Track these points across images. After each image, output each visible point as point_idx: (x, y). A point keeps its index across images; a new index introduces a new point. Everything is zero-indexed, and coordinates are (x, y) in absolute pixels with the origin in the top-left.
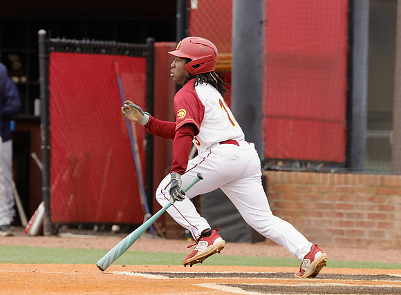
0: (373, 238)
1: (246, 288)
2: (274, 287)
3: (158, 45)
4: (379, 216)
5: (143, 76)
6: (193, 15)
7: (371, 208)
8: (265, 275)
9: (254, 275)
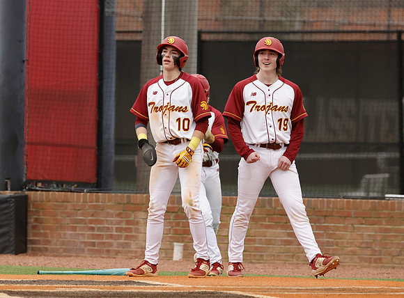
0: (121, 249)
2: (35, 292)
7: (119, 223)
8: (27, 282)
9: (17, 282)
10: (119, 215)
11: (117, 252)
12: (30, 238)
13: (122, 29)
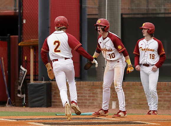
0: (90, 104)
1: (45, 124)
2: (55, 123)
3: (11, 36)
4: (92, 96)
5: (7, 48)
6: (24, 26)
7: (89, 94)
8: (51, 119)
9: (47, 119)
10: (89, 90)
11: (89, 106)
12: (53, 100)
13: (89, 13)
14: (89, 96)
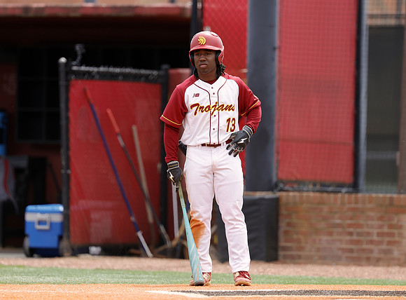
0: (382, 256)
10: (381, 218)
11: (378, 260)
12: (282, 243)
14: (379, 234)
